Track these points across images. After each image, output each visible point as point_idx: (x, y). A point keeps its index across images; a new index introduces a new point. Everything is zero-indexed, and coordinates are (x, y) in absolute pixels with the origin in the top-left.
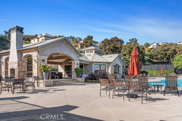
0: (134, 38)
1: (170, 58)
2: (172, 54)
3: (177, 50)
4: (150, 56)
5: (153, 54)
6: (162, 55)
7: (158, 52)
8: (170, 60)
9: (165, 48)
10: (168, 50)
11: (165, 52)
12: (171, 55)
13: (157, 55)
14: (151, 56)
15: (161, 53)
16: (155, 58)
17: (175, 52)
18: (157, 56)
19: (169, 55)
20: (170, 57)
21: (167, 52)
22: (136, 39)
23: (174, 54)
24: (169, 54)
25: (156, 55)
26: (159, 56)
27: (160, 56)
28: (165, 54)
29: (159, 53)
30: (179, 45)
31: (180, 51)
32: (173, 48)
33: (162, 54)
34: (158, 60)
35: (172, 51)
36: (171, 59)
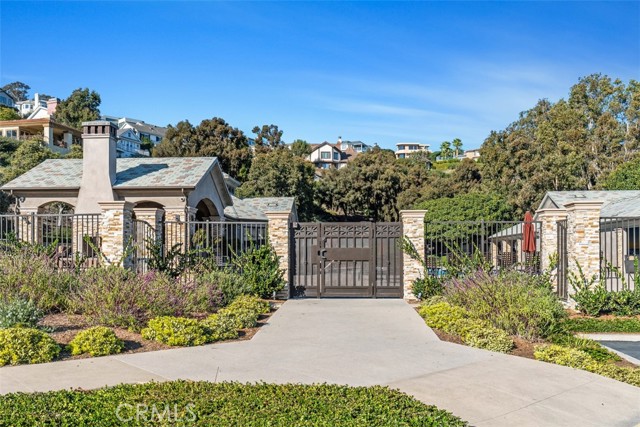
0: (269, 125)
1: (381, 205)
2: (387, 192)
3: (402, 180)
4: (320, 195)
5: (333, 187)
6: (358, 195)
7: (345, 183)
8: (381, 210)
9: (368, 170)
10: (376, 179)
11: (368, 184)
12: (384, 194)
13: (345, 193)
14: (324, 194)
15: (356, 185)
16: (337, 203)
17: (395, 186)
18: (342, 195)
19: (378, 195)
20: (383, 201)
21: (374, 185)
22: (276, 127)
23: (392, 191)
24: (379, 191)
25: (339, 193)
26: (350, 197)
27: (352, 197)
28: (366, 189)
29: (348, 185)
30: (399, 155)
31: (410, 184)
32: (390, 171)
33: (359, 189)
34: (345, 211)
35: (386, 179)
36: (383, 208)
